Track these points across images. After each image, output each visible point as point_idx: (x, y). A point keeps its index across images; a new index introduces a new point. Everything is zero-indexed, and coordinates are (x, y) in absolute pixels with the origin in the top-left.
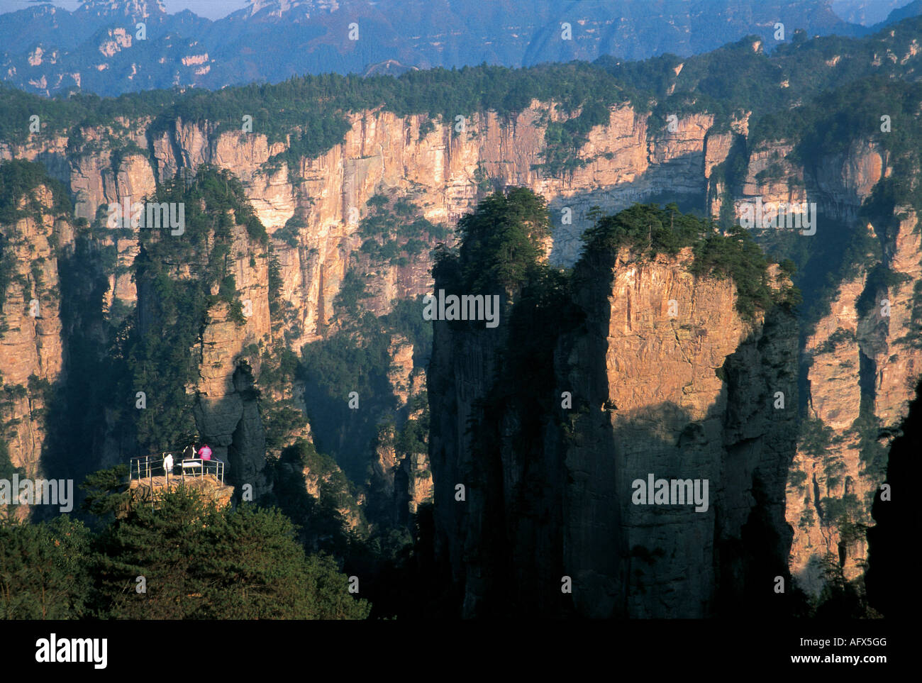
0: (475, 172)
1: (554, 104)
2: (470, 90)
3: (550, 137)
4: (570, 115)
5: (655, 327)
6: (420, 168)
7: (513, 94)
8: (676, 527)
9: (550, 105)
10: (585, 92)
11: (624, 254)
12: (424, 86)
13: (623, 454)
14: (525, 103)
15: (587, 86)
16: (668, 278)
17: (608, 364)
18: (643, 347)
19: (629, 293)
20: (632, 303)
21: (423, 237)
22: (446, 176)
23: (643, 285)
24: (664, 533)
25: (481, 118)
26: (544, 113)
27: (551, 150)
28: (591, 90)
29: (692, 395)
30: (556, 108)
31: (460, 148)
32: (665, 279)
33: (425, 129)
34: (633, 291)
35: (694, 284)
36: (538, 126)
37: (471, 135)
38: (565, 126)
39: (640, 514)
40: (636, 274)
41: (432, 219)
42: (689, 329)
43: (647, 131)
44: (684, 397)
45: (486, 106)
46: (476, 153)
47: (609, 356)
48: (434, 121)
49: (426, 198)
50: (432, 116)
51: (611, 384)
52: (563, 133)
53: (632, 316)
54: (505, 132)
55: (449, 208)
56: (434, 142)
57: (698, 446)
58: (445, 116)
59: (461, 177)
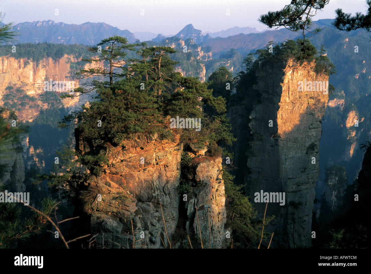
0: (45, 79)
1: (72, 56)
2: (42, 50)
3: (71, 67)
4: (78, 60)
5: (300, 98)
6: (25, 77)
7: (58, 52)
8: (306, 191)
9: (71, 56)
10: (83, 52)
11: (290, 62)
12: (24, 49)
13: (284, 159)
14: (62, 55)
15: (83, 50)
16: (306, 74)
17: (278, 116)
18: (294, 108)
19: (289, 82)
20: (290, 87)
21: (27, 101)
22: (34, 80)
23: (294, 78)
24: (301, 194)
25: (46, 60)
26: (69, 59)
27: (72, 72)
28: (85, 52)
29: (313, 130)
30: (73, 57)
31: (39, 70)
32: (304, 75)
33: (26, 64)
34: (290, 81)
35: (316, 77)
36: (67, 63)
37: (43, 66)
38: (76, 63)
39: (292, 186)
40: (292, 73)
41: (30, 95)
42: (313, 99)
43: (104, 66)
44: (309, 131)
45: (48, 56)
46: (45, 72)
47: (279, 112)
48: (29, 61)
49: (28, 88)
50: (28, 59)
51: (279, 126)
52: (76, 66)
53: (290, 93)
54: (55, 65)
55: (36, 91)
56: (29, 68)
57: (315, 153)
58: (33, 59)
59: (40, 80)
